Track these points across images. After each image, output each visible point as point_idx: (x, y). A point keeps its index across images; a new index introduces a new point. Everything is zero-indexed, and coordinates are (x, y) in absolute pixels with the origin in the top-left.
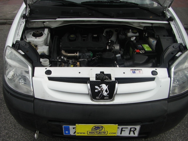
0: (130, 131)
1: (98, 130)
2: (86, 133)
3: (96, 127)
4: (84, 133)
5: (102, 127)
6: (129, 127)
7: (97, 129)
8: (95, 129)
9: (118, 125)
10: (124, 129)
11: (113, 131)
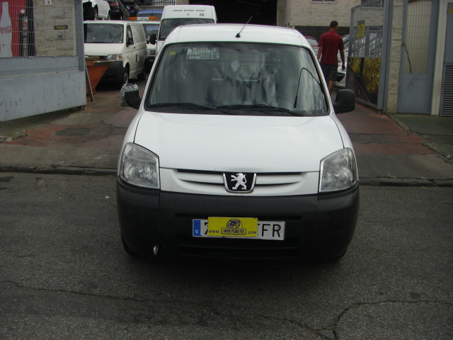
0: (274, 230)
1: (235, 227)
2: (220, 231)
3: (232, 222)
4: (218, 232)
5: (239, 221)
6: (272, 223)
7: (233, 225)
8: (230, 224)
9: (259, 220)
10: (265, 227)
11: (251, 228)
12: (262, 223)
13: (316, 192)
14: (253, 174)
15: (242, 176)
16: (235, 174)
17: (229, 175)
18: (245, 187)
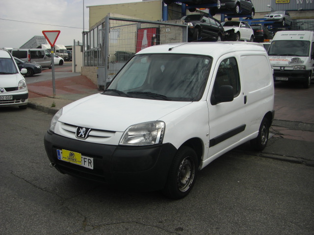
0: (89, 163)
1: (72, 157)
2: (67, 158)
3: (71, 154)
5: (74, 154)
6: (88, 158)
9: (82, 155)
10: (85, 160)
11: (79, 160)
12: (84, 157)
13: (117, 144)
14: (89, 129)
15: (84, 129)
16: (82, 128)
17: (79, 128)
18: (83, 136)
